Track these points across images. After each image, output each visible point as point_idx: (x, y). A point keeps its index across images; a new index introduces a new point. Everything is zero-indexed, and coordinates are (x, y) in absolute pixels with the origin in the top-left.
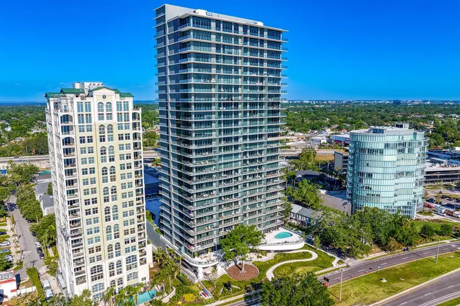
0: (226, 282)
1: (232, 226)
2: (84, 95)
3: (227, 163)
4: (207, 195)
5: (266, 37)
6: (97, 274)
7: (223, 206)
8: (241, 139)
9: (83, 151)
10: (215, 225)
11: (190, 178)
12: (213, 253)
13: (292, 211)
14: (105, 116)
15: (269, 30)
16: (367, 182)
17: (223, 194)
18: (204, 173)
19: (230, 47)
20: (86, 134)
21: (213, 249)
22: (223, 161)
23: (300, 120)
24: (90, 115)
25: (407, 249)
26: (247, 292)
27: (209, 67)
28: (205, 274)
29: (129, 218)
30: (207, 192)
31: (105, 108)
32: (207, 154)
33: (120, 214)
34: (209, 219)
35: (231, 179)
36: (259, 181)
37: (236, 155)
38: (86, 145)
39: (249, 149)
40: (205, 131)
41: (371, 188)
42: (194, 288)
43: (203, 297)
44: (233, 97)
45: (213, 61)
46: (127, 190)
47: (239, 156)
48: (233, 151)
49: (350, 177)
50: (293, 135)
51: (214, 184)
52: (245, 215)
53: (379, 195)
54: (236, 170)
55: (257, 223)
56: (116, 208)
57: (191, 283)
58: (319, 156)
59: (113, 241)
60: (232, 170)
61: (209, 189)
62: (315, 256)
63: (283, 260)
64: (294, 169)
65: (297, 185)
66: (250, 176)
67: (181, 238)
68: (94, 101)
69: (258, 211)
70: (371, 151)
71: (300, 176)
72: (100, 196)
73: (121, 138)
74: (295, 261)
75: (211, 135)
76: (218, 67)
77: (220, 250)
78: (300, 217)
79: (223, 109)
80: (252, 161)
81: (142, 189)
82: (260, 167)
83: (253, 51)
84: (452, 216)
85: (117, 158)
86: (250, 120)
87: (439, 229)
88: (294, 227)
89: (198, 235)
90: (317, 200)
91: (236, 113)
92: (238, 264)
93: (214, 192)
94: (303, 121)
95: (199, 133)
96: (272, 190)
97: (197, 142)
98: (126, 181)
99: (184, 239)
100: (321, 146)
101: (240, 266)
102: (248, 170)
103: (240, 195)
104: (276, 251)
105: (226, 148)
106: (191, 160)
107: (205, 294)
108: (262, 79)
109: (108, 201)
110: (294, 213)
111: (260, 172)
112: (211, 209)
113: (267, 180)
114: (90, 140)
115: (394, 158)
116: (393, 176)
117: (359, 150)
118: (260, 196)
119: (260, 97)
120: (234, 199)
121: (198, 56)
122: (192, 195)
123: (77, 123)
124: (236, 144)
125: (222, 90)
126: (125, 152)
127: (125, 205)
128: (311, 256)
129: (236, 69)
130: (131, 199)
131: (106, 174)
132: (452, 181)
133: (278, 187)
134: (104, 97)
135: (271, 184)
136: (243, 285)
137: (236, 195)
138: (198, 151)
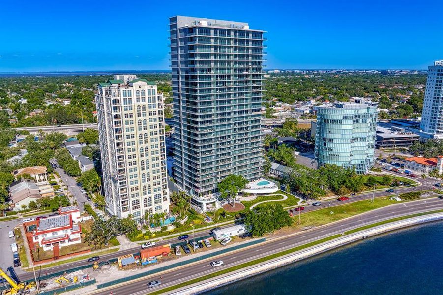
0: (222, 213)
1: (226, 176)
2: (124, 84)
3: (222, 131)
4: (208, 153)
5: (251, 37)
6: (136, 205)
7: (219, 162)
8: (232, 114)
9: (127, 123)
10: (214, 174)
11: (197, 141)
12: (213, 194)
13: (272, 167)
14: (141, 99)
15: (253, 32)
16: (329, 145)
17: (219, 153)
18: (206, 138)
19: (225, 47)
20: (128, 112)
21: (213, 192)
22: (219, 130)
23: (288, 92)
24: (131, 99)
25: (354, 194)
26: (237, 219)
27: (209, 63)
28: (207, 208)
29: (156, 168)
30: (208, 151)
31: (140, 93)
32: (208, 125)
33: (151, 166)
34: (210, 170)
35: (225, 142)
36: (246, 144)
37: (229, 125)
38: (129, 119)
39: (238, 120)
40: (207, 108)
41: (332, 150)
42: (201, 217)
43: (206, 221)
44: (227, 84)
45: (212, 58)
46: (155, 149)
47: (231, 126)
48: (227, 123)
49: (317, 142)
50: (280, 106)
51: (213, 146)
52: (235, 168)
53: (338, 155)
54: (229, 136)
55: (244, 174)
56: (148, 161)
57: (198, 214)
58: (300, 125)
59: (146, 184)
60: (226, 136)
61: (210, 149)
62: (285, 197)
63: (263, 200)
64: (277, 136)
65: (277, 149)
66: (239, 140)
67: (190, 184)
68: (134, 90)
69: (245, 165)
70: (333, 122)
71: (282, 141)
72: (137, 153)
73: (150, 114)
74: (271, 201)
75: (211, 111)
76: (216, 62)
77: (218, 193)
78: (278, 172)
79: (219, 92)
80: (240, 129)
81: (164, 149)
82: (246, 134)
83: (241, 49)
84: (397, 172)
85: (148, 127)
86: (239, 100)
87: (381, 181)
88: (273, 179)
89: (202, 182)
90: (292, 160)
91: (229, 95)
92: (230, 202)
93: (213, 151)
94: (290, 92)
95: (202, 110)
96: (255, 151)
97: (201, 116)
98: (154, 143)
99: (192, 184)
100: (304, 116)
101: (232, 204)
102: (237, 136)
103: (231, 154)
104: (257, 194)
105: (222, 120)
106: (197, 129)
107: (208, 219)
108: (247, 70)
109: (143, 156)
110: (273, 169)
111: (247, 137)
112: (211, 163)
113: (252, 143)
114: (131, 116)
115: (350, 127)
116: (349, 141)
117: (324, 121)
118: (246, 155)
119: (246, 83)
120: (227, 157)
121: (202, 55)
122: (198, 153)
123: (123, 105)
124: (229, 117)
125: (219, 78)
126: (153, 123)
127: (153, 160)
128: (283, 197)
129: (229, 63)
130: (157, 155)
131: (142, 138)
132: (407, 145)
133: (260, 148)
134: (140, 87)
135: (254, 146)
136: (233, 214)
137: (229, 154)
138: (202, 123)
